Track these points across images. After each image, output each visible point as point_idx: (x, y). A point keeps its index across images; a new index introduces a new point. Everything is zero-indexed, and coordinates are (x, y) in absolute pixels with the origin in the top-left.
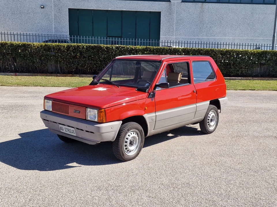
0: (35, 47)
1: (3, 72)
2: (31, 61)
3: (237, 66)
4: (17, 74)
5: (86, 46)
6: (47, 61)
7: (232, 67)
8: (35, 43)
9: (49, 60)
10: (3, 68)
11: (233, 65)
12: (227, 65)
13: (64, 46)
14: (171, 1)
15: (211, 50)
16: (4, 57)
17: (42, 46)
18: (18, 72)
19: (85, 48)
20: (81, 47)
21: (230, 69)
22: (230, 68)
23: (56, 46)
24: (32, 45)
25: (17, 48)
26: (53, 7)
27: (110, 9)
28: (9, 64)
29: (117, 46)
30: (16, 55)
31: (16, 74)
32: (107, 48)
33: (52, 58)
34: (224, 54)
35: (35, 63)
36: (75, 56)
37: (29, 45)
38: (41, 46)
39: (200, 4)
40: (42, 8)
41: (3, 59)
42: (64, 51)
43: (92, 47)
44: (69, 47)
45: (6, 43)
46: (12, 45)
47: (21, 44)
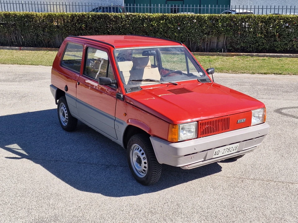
3: (285, 38)
4: (22, 48)
5: (92, 16)
7: (278, 39)
8: (38, 13)
9: (53, 32)
10: (9, 41)
11: (279, 37)
12: (271, 37)
13: (68, 16)
17: (45, 16)
19: (90, 18)
20: (85, 17)
21: (275, 43)
22: (275, 41)
24: (34, 15)
29: (128, 14)
31: (20, 48)
32: (115, 17)
33: (55, 30)
34: (266, 22)
35: (40, 36)
36: (81, 27)
37: (32, 15)
42: (68, 22)
43: (98, 15)
44: (73, 17)
45: (10, 14)
47: (24, 15)
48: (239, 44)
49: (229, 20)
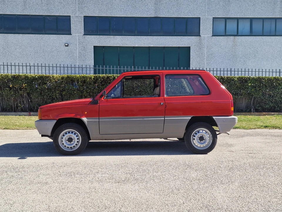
0: (55, 79)
1: (15, 111)
2: (49, 97)
4: (32, 113)
6: (70, 96)
8: (55, 75)
9: (72, 95)
10: (14, 106)
14: (202, 36)
15: (275, 79)
16: (16, 93)
18: (34, 111)
20: (111, 78)
23: (81, 78)
24: (51, 77)
25: (32, 82)
26: (78, 45)
27: (137, 46)
28: (22, 101)
30: (31, 90)
31: (30, 113)
33: (75, 92)
35: (55, 99)
37: (48, 77)
38: (63, 78)
39: (232, 37)
40: (66, 46)
41: (15, 95)
42: (90, 84)
44: (97, 79)
45: (19, 75)
46: (26, 77)
47: (38, 77)
48: (267, 104)
49: (258, 81)
